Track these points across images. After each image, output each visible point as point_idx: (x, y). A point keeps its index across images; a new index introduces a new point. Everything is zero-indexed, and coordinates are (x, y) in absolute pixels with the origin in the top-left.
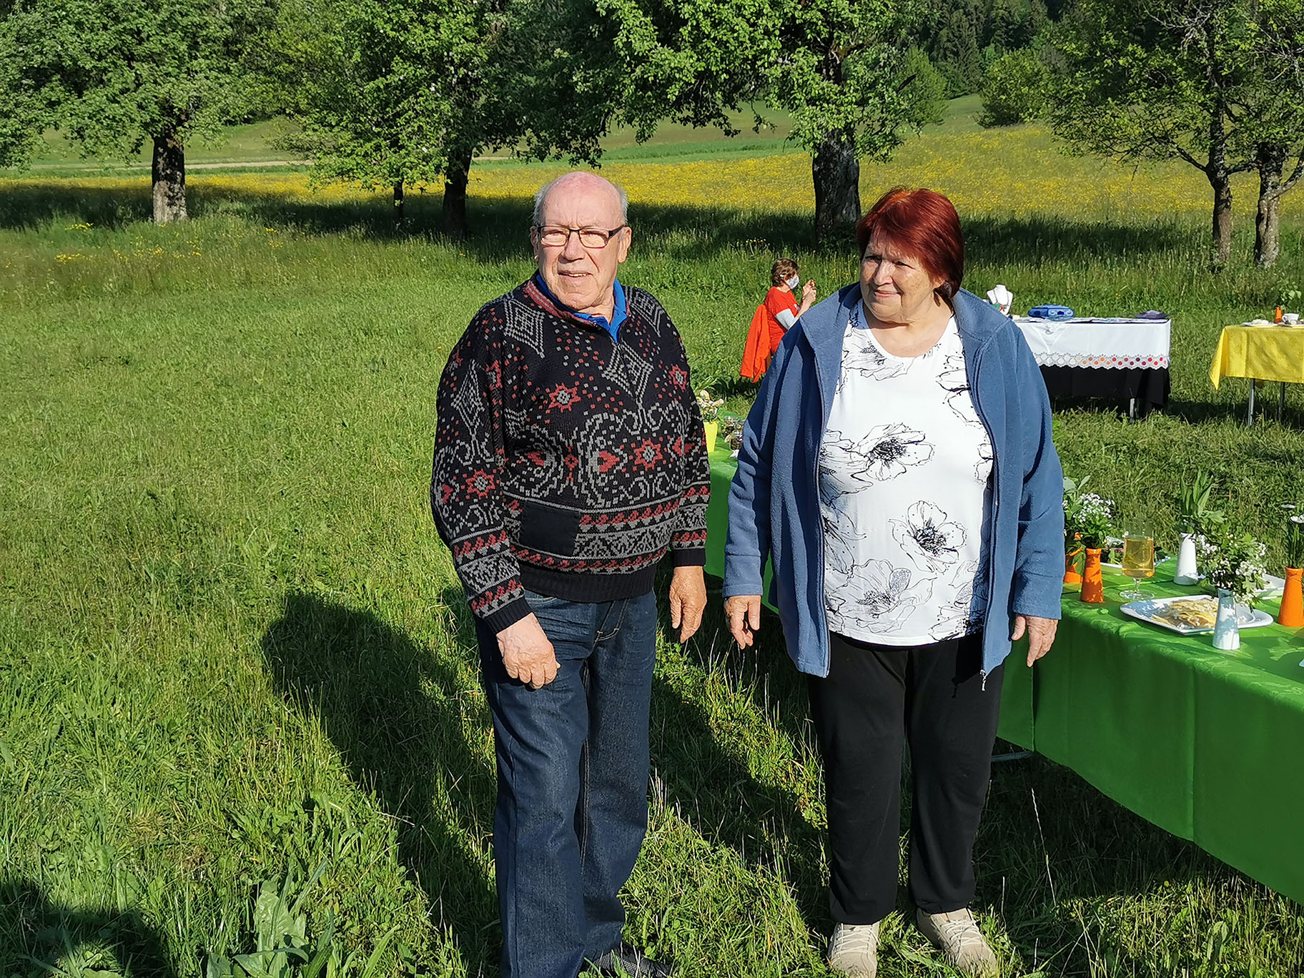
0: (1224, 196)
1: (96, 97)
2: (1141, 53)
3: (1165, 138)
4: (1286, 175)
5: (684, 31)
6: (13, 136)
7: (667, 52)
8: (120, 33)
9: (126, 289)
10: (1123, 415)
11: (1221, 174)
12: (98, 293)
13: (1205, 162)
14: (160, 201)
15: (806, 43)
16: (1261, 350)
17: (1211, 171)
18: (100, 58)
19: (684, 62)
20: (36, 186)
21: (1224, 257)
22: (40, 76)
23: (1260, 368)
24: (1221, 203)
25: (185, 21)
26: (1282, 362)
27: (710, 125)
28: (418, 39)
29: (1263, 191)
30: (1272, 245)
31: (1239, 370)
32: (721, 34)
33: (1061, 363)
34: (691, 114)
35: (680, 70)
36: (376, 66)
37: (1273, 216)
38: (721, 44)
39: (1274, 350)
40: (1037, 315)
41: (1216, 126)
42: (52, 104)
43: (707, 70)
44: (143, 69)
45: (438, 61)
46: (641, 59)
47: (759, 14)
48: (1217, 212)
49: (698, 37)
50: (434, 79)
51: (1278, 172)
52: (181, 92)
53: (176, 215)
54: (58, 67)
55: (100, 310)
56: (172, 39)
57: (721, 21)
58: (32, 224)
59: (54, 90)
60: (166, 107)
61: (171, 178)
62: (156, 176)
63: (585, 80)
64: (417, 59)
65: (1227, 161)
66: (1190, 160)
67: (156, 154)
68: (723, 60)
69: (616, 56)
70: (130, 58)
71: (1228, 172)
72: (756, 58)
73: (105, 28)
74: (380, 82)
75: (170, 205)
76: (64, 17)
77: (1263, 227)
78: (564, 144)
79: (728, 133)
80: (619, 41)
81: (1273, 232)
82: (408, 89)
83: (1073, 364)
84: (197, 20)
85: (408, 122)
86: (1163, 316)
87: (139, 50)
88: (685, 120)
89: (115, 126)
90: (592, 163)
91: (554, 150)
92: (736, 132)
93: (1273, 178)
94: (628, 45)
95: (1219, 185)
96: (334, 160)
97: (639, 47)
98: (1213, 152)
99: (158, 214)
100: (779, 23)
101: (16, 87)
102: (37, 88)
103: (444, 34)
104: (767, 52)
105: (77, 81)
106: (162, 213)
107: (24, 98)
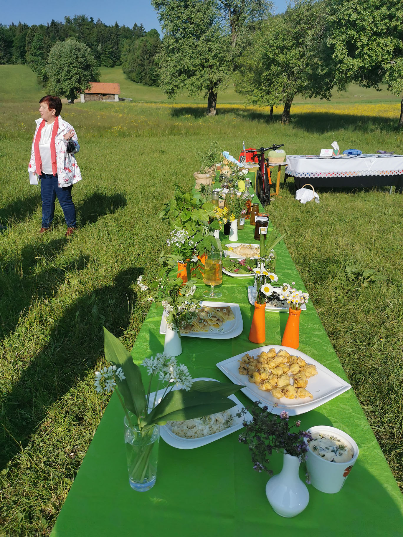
5: (357, 52)
6: (172, 90)
7: (350, 59)
8: (201, 59)
18: (195, 67)
19: (356, 63)
25: (219, 55)
27: (372, 87)
32: (371, 53)
35: (353, 66)
36: (268, 67)
38: (370, 57)
42: (183, 81)
44: (207, 70)
46: (341, 62)
47: (386, 45)
49: (362, 54)
50: (284, 72)
52: (216, 77)
54: (184, 70)
67: (209, 99)
68: (370, 63)
69: (333, 60)
72: (382, 61)
78: (318, 93)
80: (334, 56)
84: (223, 55)
90: (328, 99)
91: (314, 95)
92: (381, 90)
94: (337, 57)
97: (341, 57)
101: (173, 75)
102: (179, 76)
103: (289, 57)
104: (387, 59)
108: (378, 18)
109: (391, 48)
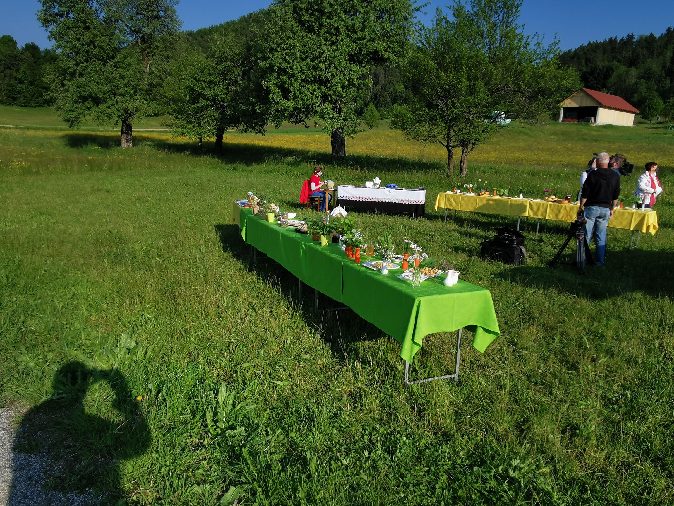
0: (451, 155)
1: (103, 107)
2: (427, 110)
3: (434, 136)
4: (469, 150)
5: (291, 95)
6: (75, 118)
7: (285, 101)
8: (111, 86)
9: (111, 168)
10: (411, 218)
11: (450, 148)
12: (101, 169)
13: (446, 144)
14: (123, 141)
15: (329, 100)
16: (449, 200)
17: (447, 147)
18: (105, 94)
19: (290, 104)
20: (83, 134)
21: (451, 173)
22: (84, 99)
23: (448, 205)
24: (450, 157)
25: (133, 83)
26: (454, 204)
27: (300, 124)
28: (208, 93)
29: (463, 153)
30: (465, 170)
31: (443, 206)
32: (302, 96)
33: (393, 202)
34: (295, 120)
35: (289, 107)
36: (194, 100)
37: (465, 161)
38: (302, 99)
39: (452, 200)
40: (387, 187)
41: (449, 134)
42: (88, 108)
43: (298, 107)
44: (119, 98)
45: (214, 100)
46: (277, 103)
47: (314, 91)
48: (449, 159)
49: (295, 97)
50: (213, 105)
51: (467, 148)
52: (131, 106)
53: (129, 145)
54: (90, 96)
55: (101, 175)
56: (128, 89)
57: (302, 93)
58: (81, 147)
59: (89, 104)
60: (126, 111)
61: (127, 134)
62: (122, 133)
63: (260, 108)
64: (208, 99)
65: (452, 144)
66: (442, 143)
67: (123, 126)
68: (303, 105)
69: (269, 101)
70: (115, 94)
71: (452, 147)
72: (313, 104)
73: (106, 84)
74: (195, 106)
75: (127, 142)
77: (462, 165)
78: (253, 128)
79: (306, 127)
80: (270, 97)
81: (465, 166)
82: (204, 108)
83: (397, 202)
84: (137, 83)
85: (204, 119)
86: (424, 189)
87: (117, 92)
88: (293, 122)
89: (109, 116)
90: (262, 134)
91: (250, 129)
92: (309, 127)
93: (465, 150)
94: (273, 98)
95: (450, 151)
96: (180, 130)
97: (277, 99)
98: (448, 142)
99: (123, 145)
100: (320, 94)
101: (76, 102)
102: (83, 103)
103: (216, 91)
104: (317, 103)
105: (97, 101)
106: (124, 145)
107: (79, 106)
108: (304, 68)
109: (318, 93)
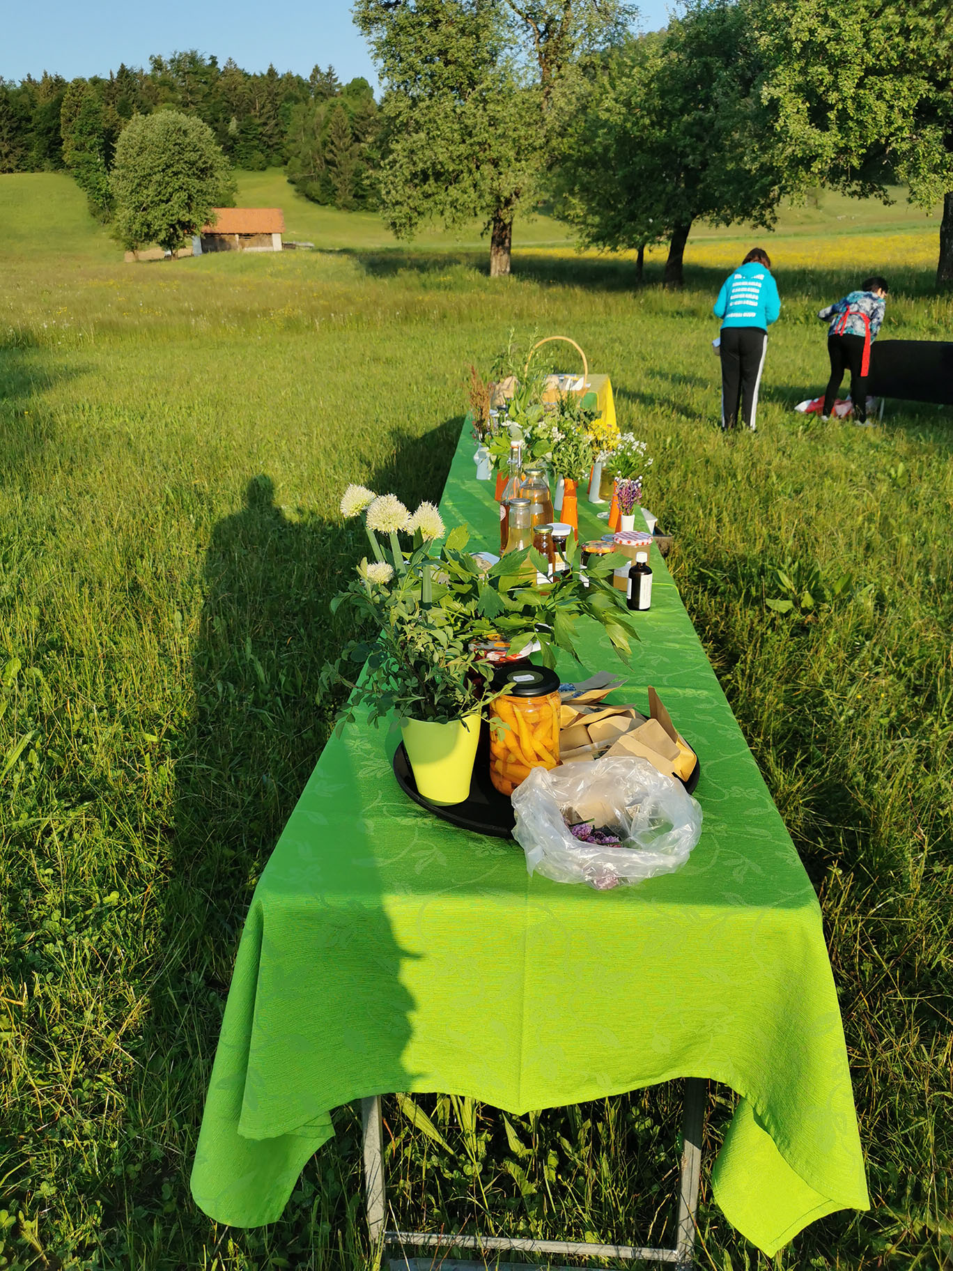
1: (454, 191)
5: (831, 115)
8: (471, 145)
14: (494, 262)
18: (459, 163)
22: (423, 177)
53: (504, 273)
54: (433, 170)
56: (505, 148)
59: (430, 186)
62: (493, 245)
68: (861, 137)
69: (776, 135)
72: (890, 135)
73: (463, 142)
76: (438, 136)
80: (778, 125)
85: (644, 201)
87: (483, 156)
88: (853, 194)
91: (737, 217)
94: (785, 128)
97: (794, 129)
99: (493, 272)
102: (421, 185)
106: (496, 271)
107: (413, 192)
109: (908, 103)
